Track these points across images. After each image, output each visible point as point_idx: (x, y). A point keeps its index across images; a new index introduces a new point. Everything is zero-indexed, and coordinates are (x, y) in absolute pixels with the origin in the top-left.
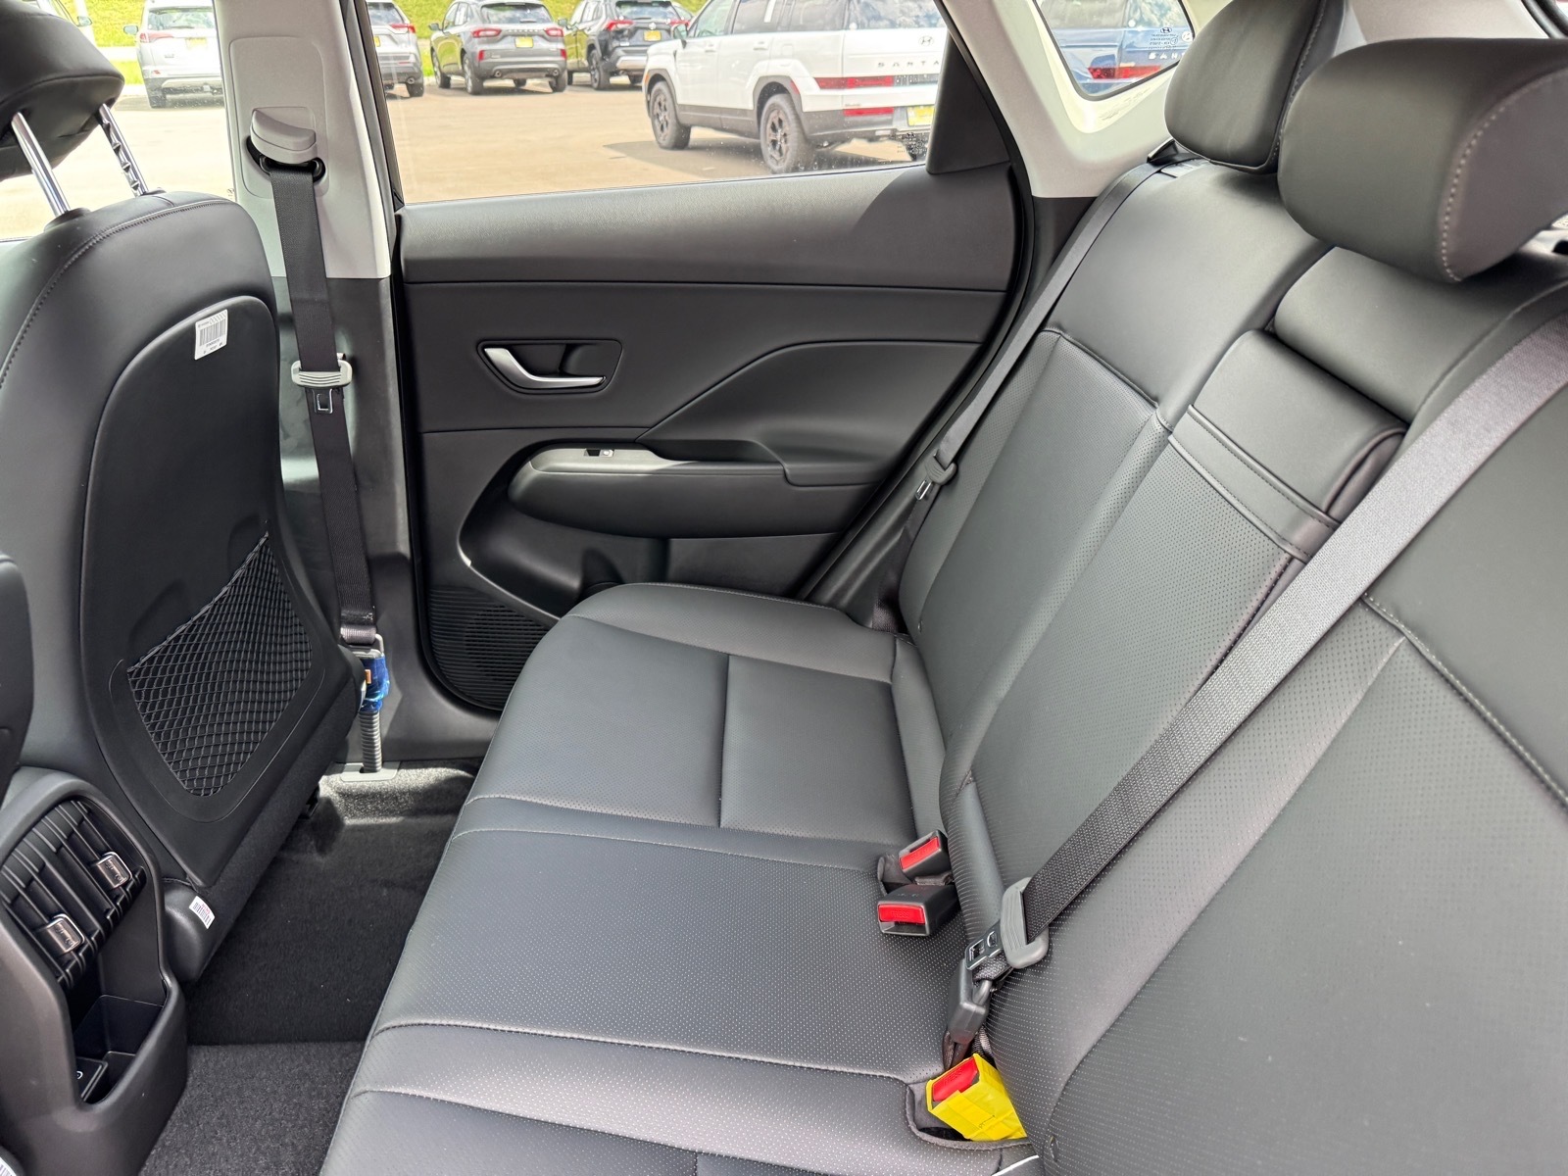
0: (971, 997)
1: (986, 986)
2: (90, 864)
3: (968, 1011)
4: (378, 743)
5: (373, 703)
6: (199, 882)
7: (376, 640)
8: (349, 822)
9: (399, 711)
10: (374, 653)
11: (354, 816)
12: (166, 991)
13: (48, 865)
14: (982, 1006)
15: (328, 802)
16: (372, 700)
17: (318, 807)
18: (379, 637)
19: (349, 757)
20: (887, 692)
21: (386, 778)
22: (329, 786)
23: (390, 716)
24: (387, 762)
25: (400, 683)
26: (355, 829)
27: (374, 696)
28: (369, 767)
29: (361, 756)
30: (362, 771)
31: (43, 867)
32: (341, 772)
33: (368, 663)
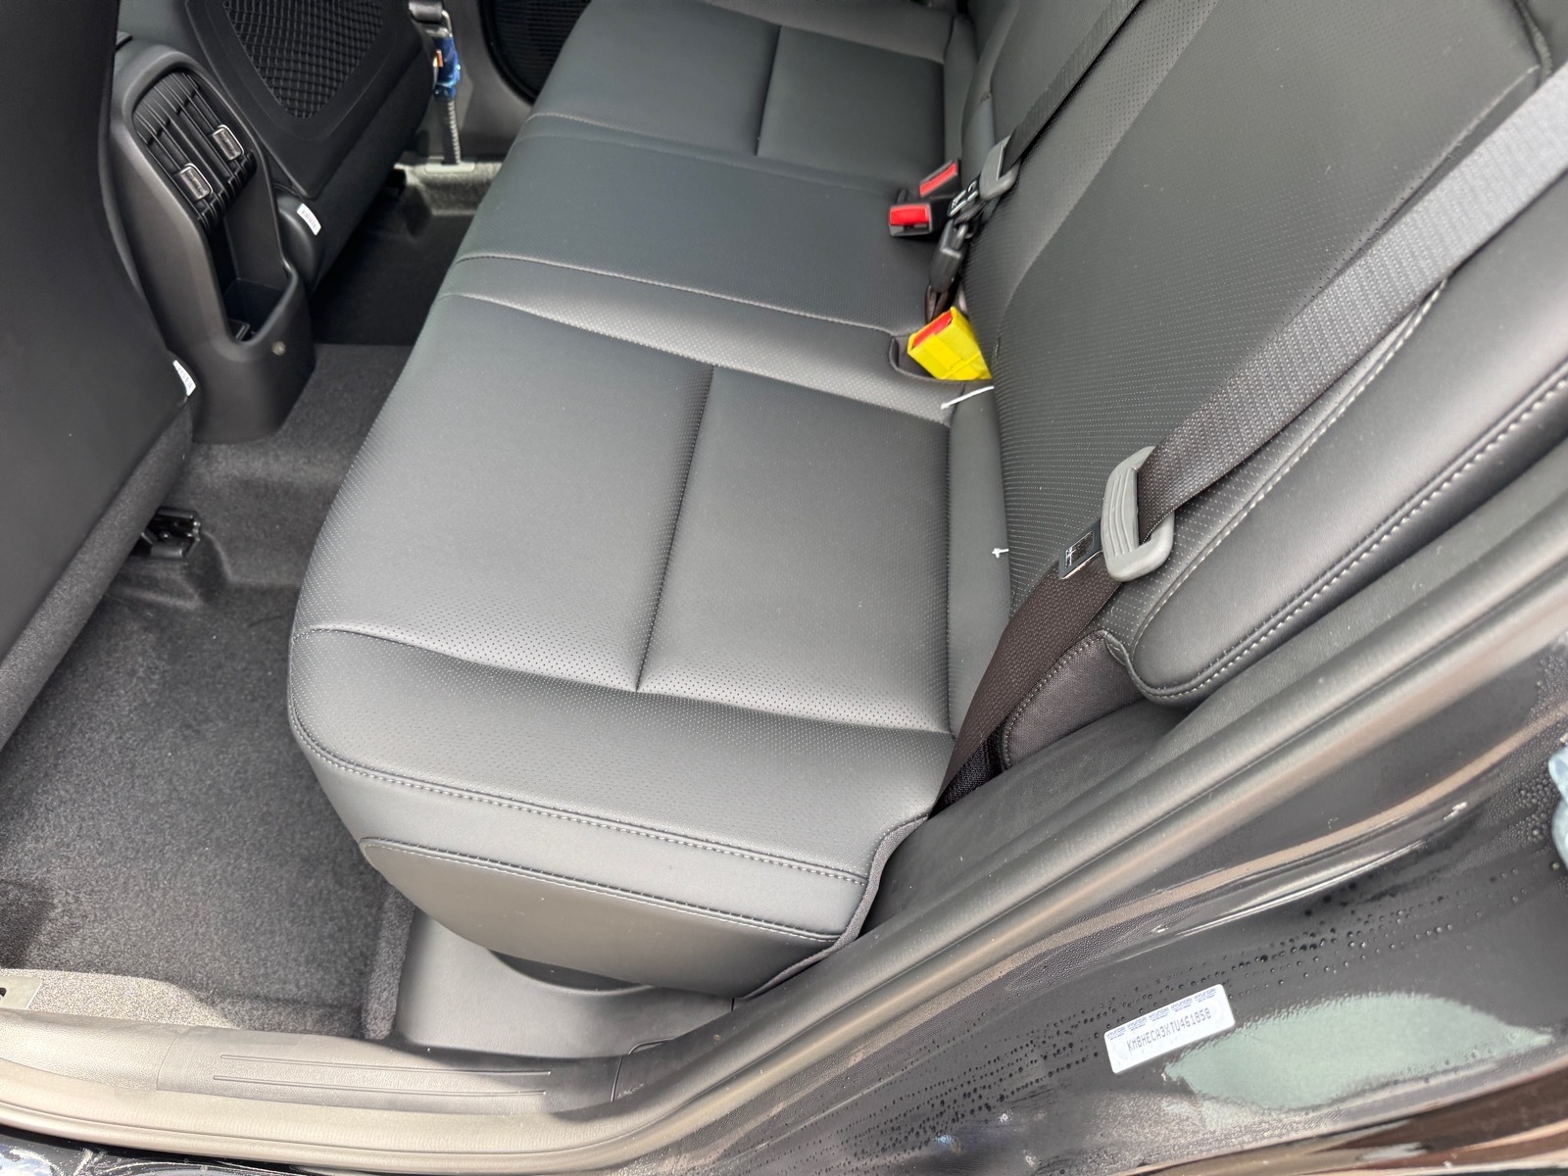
0: (949, 245)
1: (962, 231)
2: (208, 135)
3: (946, 256)
4: (455, 134)
5: (448, 89)
6: (303, 192)
7: (443, 17)
8: (435, 212)
9: (472, 103)
10: (444, 32)
11: (440, 207)
12: (288, 275)
13: (173, 122)
14: (958, 250)
15: (415, 190)
16: (446, 85)
17: (407, 194)
18: (445, 14)
19: (431, 149)
20: (939, 72)
21: (464, 169)
22: (413, 175)
23: (464, 106)
24: (465, 157)
25: (469, 70)
26: (440, 219)
27: (447, 80)
28: (450, 160)
29: (440, 149)
30: (443, 163)
31: (168, 123)
32: (424, 162)
33: (439, 42)
